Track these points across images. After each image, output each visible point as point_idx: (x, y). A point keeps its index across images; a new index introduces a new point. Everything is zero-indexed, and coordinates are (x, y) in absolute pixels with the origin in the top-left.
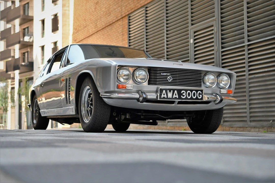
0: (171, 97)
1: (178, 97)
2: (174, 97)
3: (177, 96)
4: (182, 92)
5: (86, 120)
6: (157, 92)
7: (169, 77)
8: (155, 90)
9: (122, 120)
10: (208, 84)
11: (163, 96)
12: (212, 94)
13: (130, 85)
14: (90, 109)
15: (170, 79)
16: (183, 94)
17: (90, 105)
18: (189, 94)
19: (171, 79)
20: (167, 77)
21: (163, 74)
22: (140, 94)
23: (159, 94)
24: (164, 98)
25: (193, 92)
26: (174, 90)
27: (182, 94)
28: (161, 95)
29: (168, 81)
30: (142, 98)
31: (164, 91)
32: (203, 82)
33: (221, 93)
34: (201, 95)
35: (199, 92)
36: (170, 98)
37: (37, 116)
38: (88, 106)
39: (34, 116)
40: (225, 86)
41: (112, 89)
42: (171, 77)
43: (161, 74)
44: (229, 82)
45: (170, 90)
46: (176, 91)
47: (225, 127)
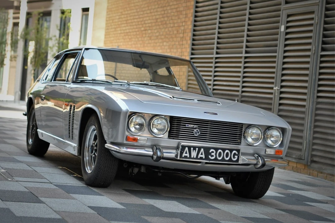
0: (195, 157)
1: (204, 158)
2: (199, 157)
3: (203, 156)
4: (211, 151)
5: (88, 169)
6: (177, 148)
7: (195, 130)
8: (175, 145)
9: (133, 175)
10: (250, 140)
11: (184, 155)
12: (253, 155)
13: (144, 137)
14: (94, 155)
15: (196, 132)
16: (212, 154)
17: (94, 151)
18: (220, 153)
19: (199, 133)
20: (193, 130)
21: (188, 126)
22: (155, 150)
23: (179, 152)
24: (186, 157)
25: (227, 151)
26: (200, 148)
27: (210, 154)
28: (182, 153)
29: (194, 134)
30: (156, 157)
31: (187, 148)
32: (244, 135)
33: (267, 153)
34: (236, 157)
35: (234, 152)
36: (193, 158)
37: (34, 134)
38: (92, 152)
39: (30, 134)
40: (275, 143)
41: (119, 140)
42: (199, 130)
43: (185, 125)
44: (281, 139)
45: (195, 148)
46: (202, 150)
47: (313, 171)
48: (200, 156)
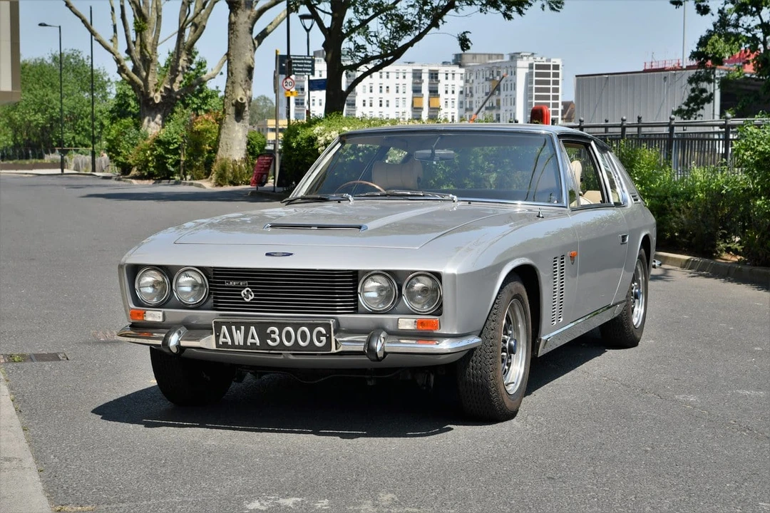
0: (242, 343)
1: (258, 344)
2: (248, 344)
3: (257, 341)
4: (268, 331)
7: (245, 291)
11: (222, 340)
15: (248, 295)
16: (273, 336)
18: (288, 335)
19: (251, 295)
21: (229, 283)
23: (213, 336)
24: (225, 344)
25: (301, 329)
26: (247, 326)
27: (268, 336)
28: (217, 338)
29: (243, 299)
31: (224, 328)
33: (399, 327)
34: (323, 339)
35: (317, 329)
36: (239, 347)
42: (250, 290)
43: (224, 283)
45: (238, 326)
46: (253, 328)
48: (250, 341)
